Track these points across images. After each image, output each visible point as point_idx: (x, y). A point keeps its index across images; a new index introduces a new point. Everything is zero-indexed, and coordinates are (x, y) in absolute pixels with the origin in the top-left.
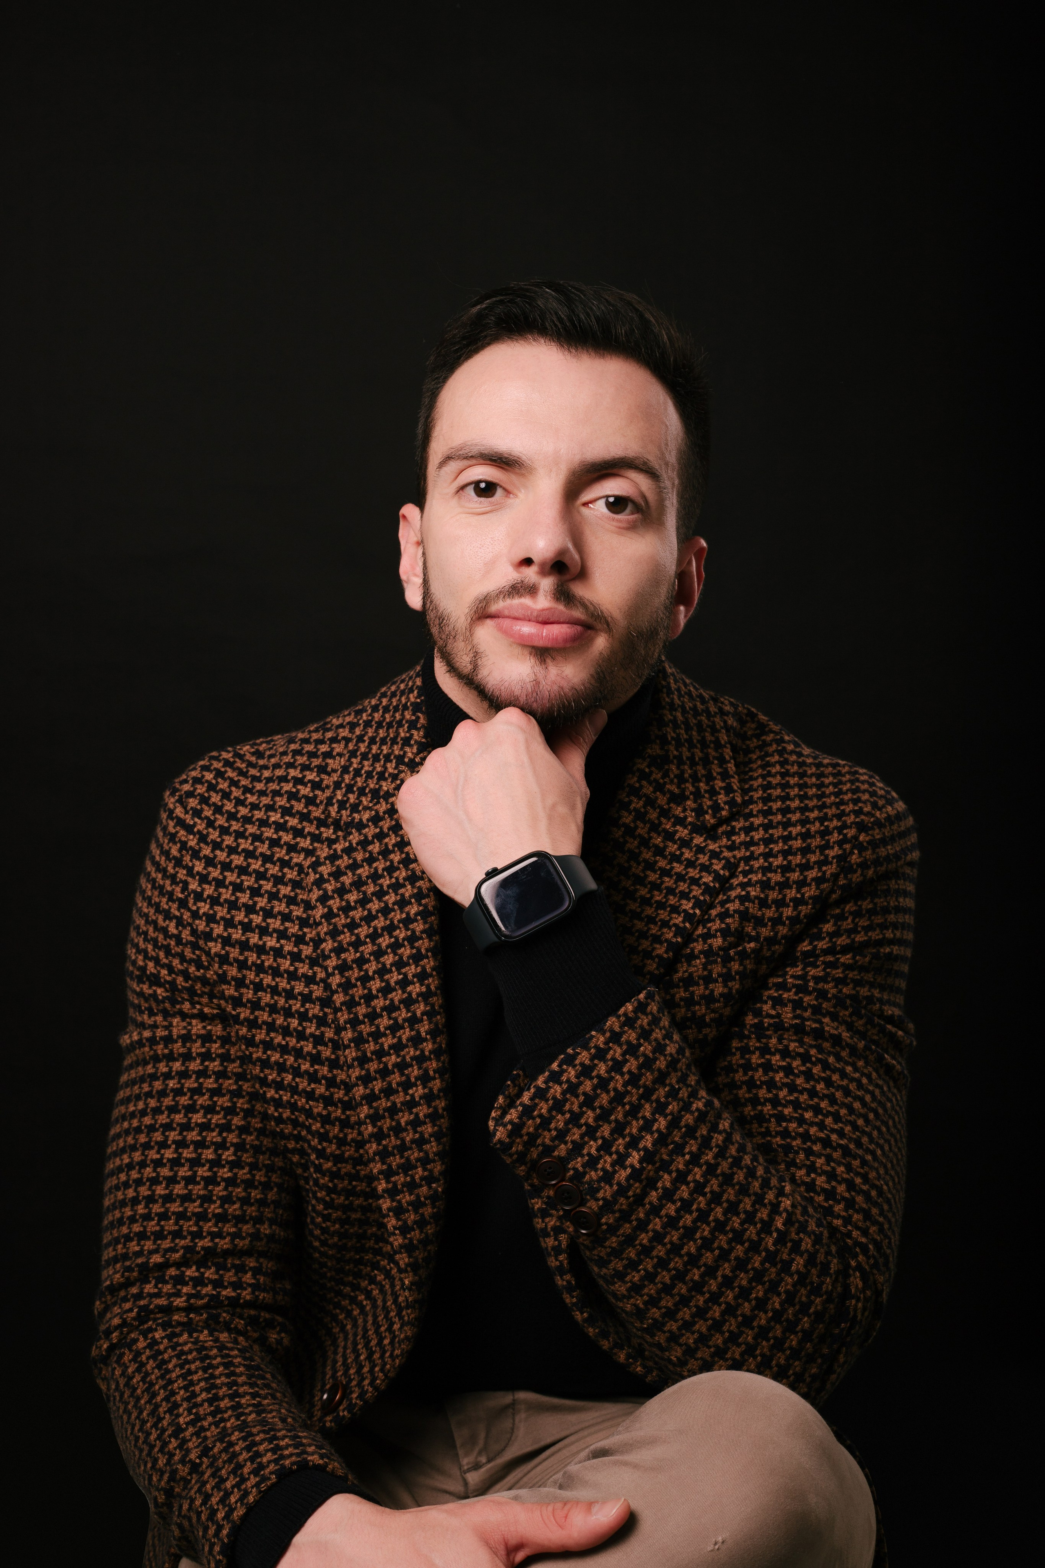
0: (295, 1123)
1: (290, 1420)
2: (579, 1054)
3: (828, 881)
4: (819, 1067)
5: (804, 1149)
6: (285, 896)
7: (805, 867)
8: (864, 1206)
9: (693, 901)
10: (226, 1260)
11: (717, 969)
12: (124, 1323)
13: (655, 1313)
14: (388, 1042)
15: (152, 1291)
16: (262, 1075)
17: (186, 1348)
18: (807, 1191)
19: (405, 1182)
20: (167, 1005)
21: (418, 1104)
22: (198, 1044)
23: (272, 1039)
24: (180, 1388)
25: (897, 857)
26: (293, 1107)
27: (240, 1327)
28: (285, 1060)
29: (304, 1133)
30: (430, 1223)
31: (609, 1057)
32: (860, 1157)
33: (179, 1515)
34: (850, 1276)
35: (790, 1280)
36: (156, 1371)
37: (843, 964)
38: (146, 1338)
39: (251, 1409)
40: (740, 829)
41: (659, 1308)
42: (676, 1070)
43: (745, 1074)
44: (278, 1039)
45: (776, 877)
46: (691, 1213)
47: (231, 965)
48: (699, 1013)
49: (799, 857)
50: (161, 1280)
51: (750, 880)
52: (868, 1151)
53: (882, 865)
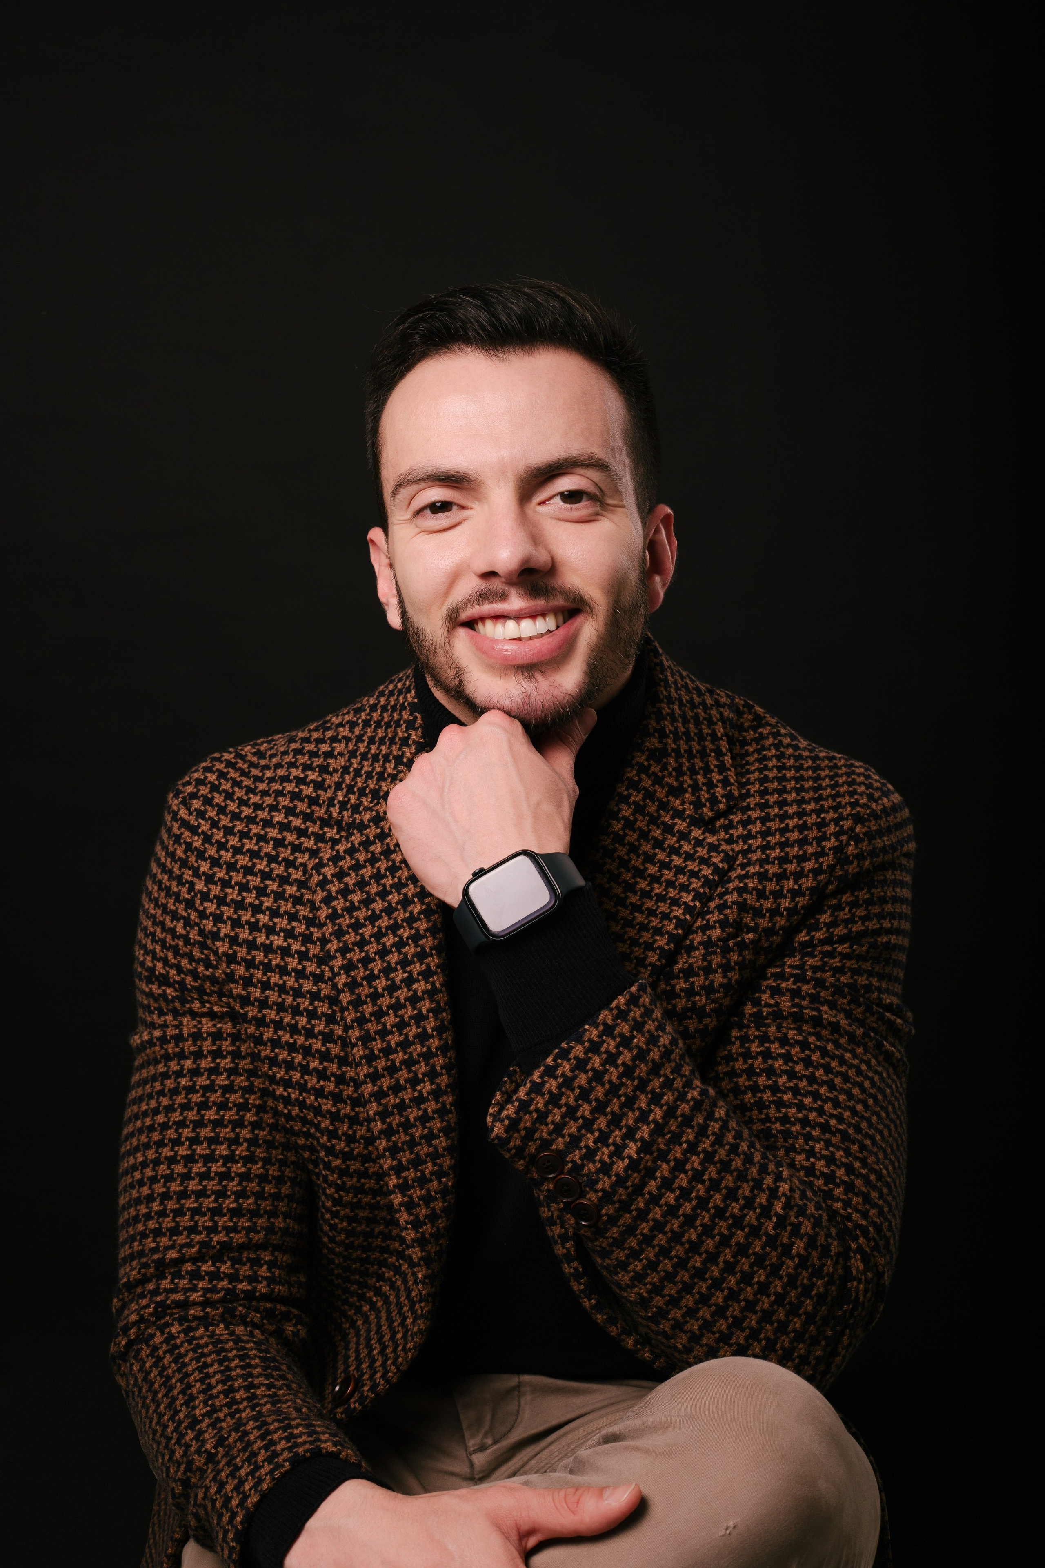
0: (304, 1121)
1: (304, 1410)
2: (573, 1048)
3: (824, 872)
4: (818, 1054)
5: (803, 1135)
6: (291, 896)
7: (802, 859)
8: (863, 1189)
9: (693, 893)
10: (241, 1254)
11: (716, 960)
12: (142, 1319)
13: (659, 1301)
14: (394, 1039)
15: (168, 1286)
16: (270, 1073)
17: (202, 1342)
18: (807, 1175)
19: (416, 1177)
20: (177, 1004)
21: (427, 1100)
22: (209, 1042)
23: (280, 1037)
24: (196, 1381)
25: (893, 848)
26: (302, 1105)
27: (256, 1320)
28: (293, 1058)
29: (313, 1130)
30: (441, 1217)
31: (603, 1049)
32: (859, 1142)
33: (195, 1504)
34: (850, 1258)
35: (791, 1264)
36: (173, 1365)
37: (841, 954)
38: (162, 1333)
39: (266, 1399)
40: (738, 823)
41: (663, 1296)
42: (669, 1061)
43: (745, 1062)
44: (286, 1037)
45: (773, 869)
46: (690, 1201)
47: (239, 964)
48: (699, 1004)
49: (796, 849)
50: (177, 1275)
51: (748, 872)
52: (867, 1136)
53: (878, 856)
